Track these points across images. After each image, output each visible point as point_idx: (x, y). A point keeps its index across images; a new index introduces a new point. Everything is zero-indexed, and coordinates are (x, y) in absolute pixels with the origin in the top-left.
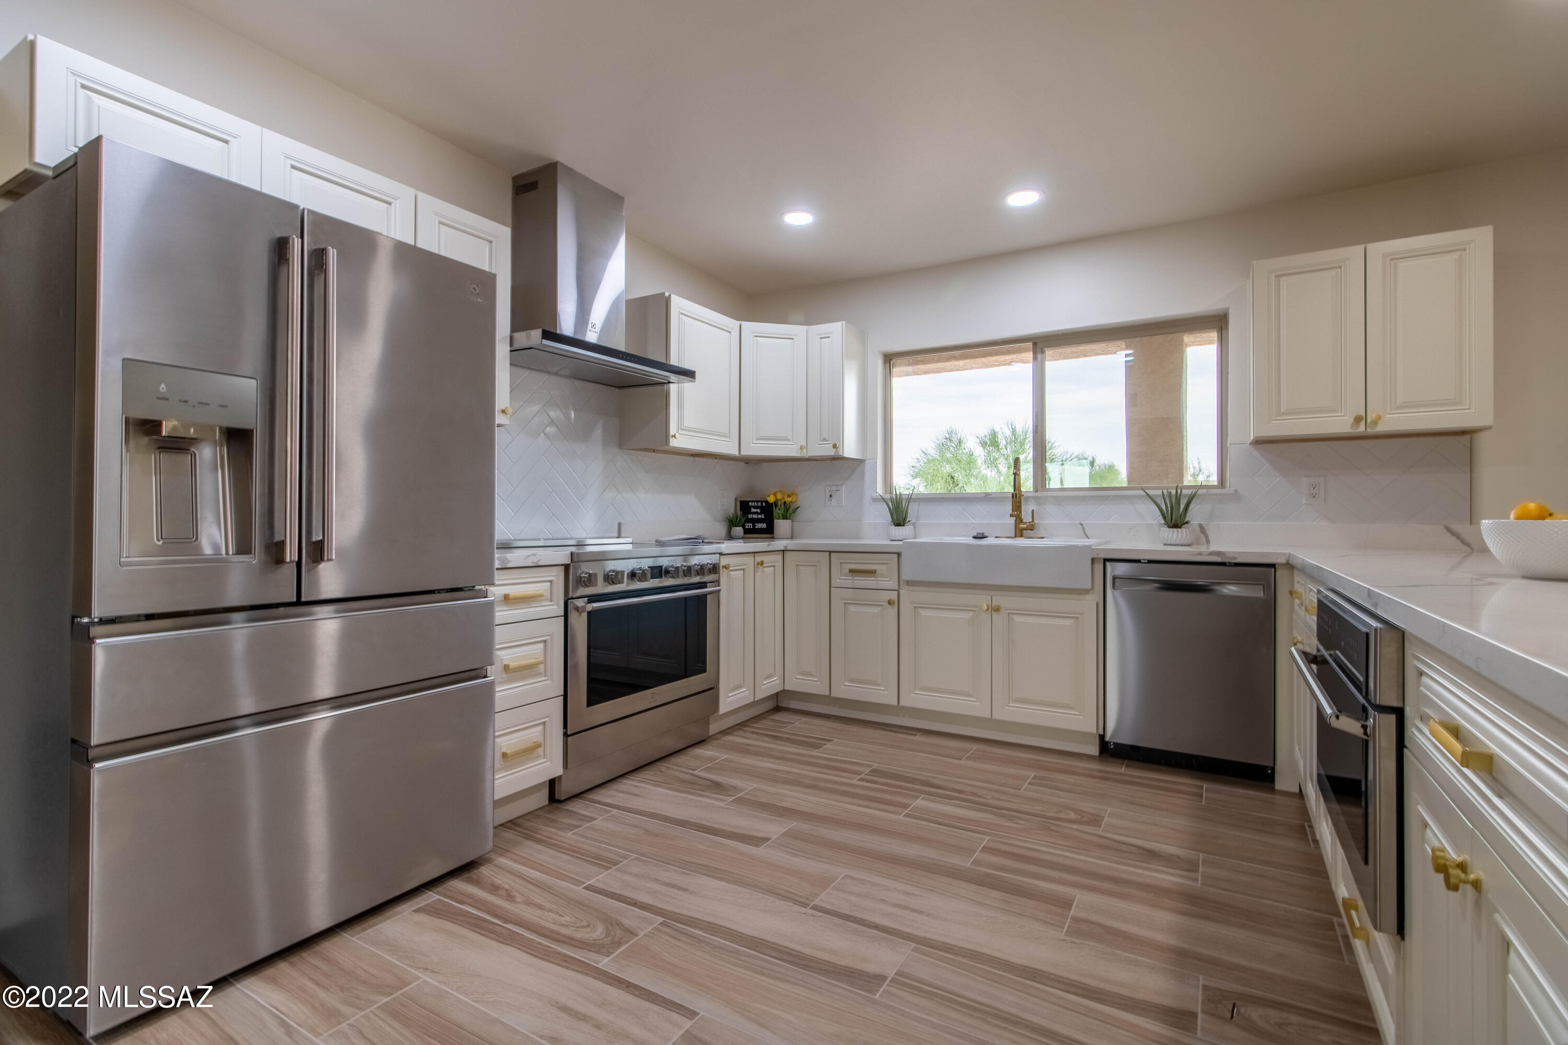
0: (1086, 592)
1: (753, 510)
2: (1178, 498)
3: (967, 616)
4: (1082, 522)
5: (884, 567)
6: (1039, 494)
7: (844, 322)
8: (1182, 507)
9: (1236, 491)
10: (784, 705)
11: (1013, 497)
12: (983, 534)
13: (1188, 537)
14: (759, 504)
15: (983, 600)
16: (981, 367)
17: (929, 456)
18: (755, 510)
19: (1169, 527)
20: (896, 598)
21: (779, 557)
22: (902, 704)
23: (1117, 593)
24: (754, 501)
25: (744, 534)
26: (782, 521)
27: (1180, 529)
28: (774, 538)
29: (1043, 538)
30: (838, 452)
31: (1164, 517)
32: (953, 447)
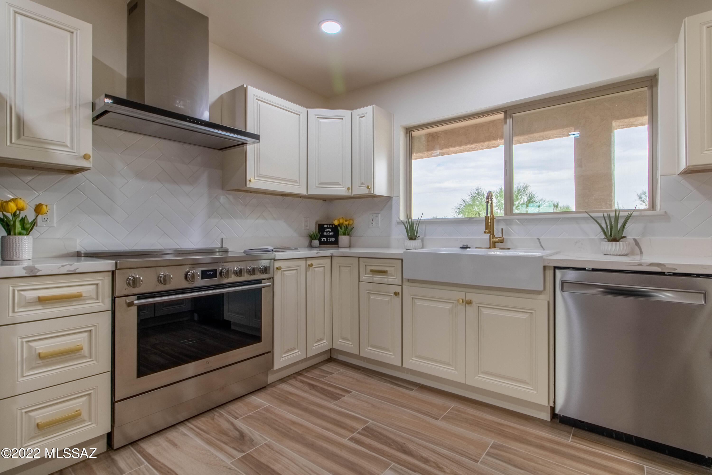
0: (539, 293)
1: (327, 230)
2: (617, 218)
3: (449, 306)
4: (539, 238)
5: (392, 269)
6: (507, 217)
7: (374, 106)
8: (619, 225)
9: (666, 212)
10: (335, 357)
11: (486, 219)
12: (467, 245)
13: (625, 248)
14: (331, 226)
15: (460, 295)
16: (486, 148)
17: (467, 203)
18: (328, 230)
19: (609, 241)
20: (400, 291)
21: (328, 261)
22: (404, 366)
23: (565, 294)
24: (328, 224)
25: (320, 244)
26: (343, 236)
27: (618, 243)
28: (338, 247)
29: (509, 249)
30: (370, 191)
31: (605, 233)
32: (479, 198)
